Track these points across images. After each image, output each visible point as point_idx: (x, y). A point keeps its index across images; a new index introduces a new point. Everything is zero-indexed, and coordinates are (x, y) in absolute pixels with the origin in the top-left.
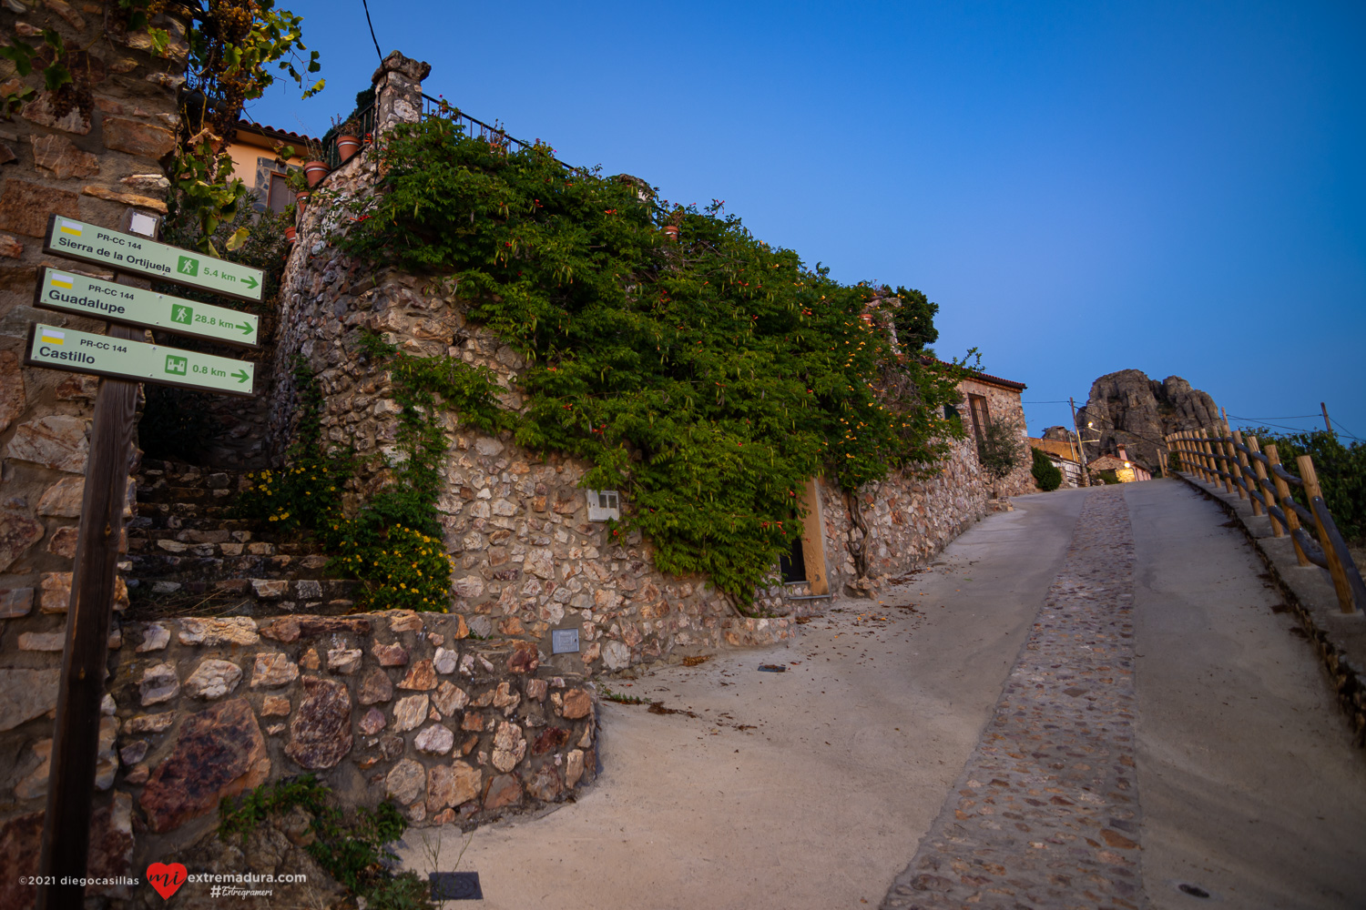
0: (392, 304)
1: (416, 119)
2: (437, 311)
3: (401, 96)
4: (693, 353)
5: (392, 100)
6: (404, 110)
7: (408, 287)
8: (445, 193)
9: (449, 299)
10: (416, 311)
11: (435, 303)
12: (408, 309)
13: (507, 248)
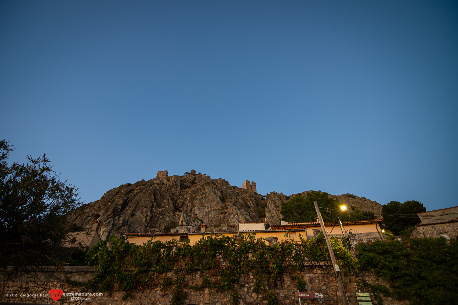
0: (366, 276)
1: (357, 243)
2: (372, 275)
3: (354, 241)
4: (423, 274)
5: (353, 242)
6: (355, 243)
7: (367, 273)
8: (368, 259)
9: (374, 273)
10: (369, 277)
11: (372, 274)
12: (368, 277)
13: (380, 265)
